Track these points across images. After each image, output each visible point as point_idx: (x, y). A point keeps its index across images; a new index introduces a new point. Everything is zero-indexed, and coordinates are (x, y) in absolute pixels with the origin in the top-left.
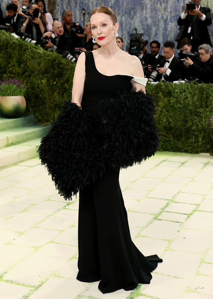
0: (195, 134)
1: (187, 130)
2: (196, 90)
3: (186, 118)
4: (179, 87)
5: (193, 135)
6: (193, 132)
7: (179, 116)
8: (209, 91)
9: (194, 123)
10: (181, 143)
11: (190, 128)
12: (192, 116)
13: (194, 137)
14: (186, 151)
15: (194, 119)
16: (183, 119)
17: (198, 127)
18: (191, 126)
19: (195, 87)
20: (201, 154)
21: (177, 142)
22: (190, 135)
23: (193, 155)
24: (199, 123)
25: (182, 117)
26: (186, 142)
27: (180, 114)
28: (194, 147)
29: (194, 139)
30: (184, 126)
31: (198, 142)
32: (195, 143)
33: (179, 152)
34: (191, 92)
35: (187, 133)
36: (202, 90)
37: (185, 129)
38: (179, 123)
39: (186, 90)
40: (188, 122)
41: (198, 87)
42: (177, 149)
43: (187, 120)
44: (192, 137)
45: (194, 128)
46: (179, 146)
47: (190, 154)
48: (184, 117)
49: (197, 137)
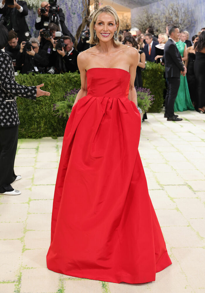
0: (37, 121)
1: (30, 117)
2: (34, 80)
3: (27, 107)
4: (18, 79)
5: (35, 121)
6: (36, 119)
7: (21, 105)
8: (47, 82)
9: (36, 110)
10: (24, 130)
11: (32, 116)
12: (33, 104)
13: (36, 124)
14: (30, 137)
15: (35, 107)
16: (25, 108)
17: (39, 114)
18: (33, 114)
19: (33, 78)
20: (44, 138)
21: (20, 129)
22: (33, 122)
23: (37, 140)
24: (40, 111)
25: (23, 106)
26: (28, 129)
27: (22, 103)
28: (37, 133)
29: (36, 126)
30: (27, 114)
31: (40, 127)
32: (37, 129)
33: (23, 138)
34: (31, 82)
35: (30, 120)
36: (40, 80)
37: (28, 117)
38: (21, 112)
39: (26, 81)
40: (30, 110)
41: (35, 77)
42: (21, 136)
43: (28, 108)
44: (35, 123)
45: (36, 115)
46: (22, 133)
47: (34, 139)
48: (25, 106)
49: (39, 123)
